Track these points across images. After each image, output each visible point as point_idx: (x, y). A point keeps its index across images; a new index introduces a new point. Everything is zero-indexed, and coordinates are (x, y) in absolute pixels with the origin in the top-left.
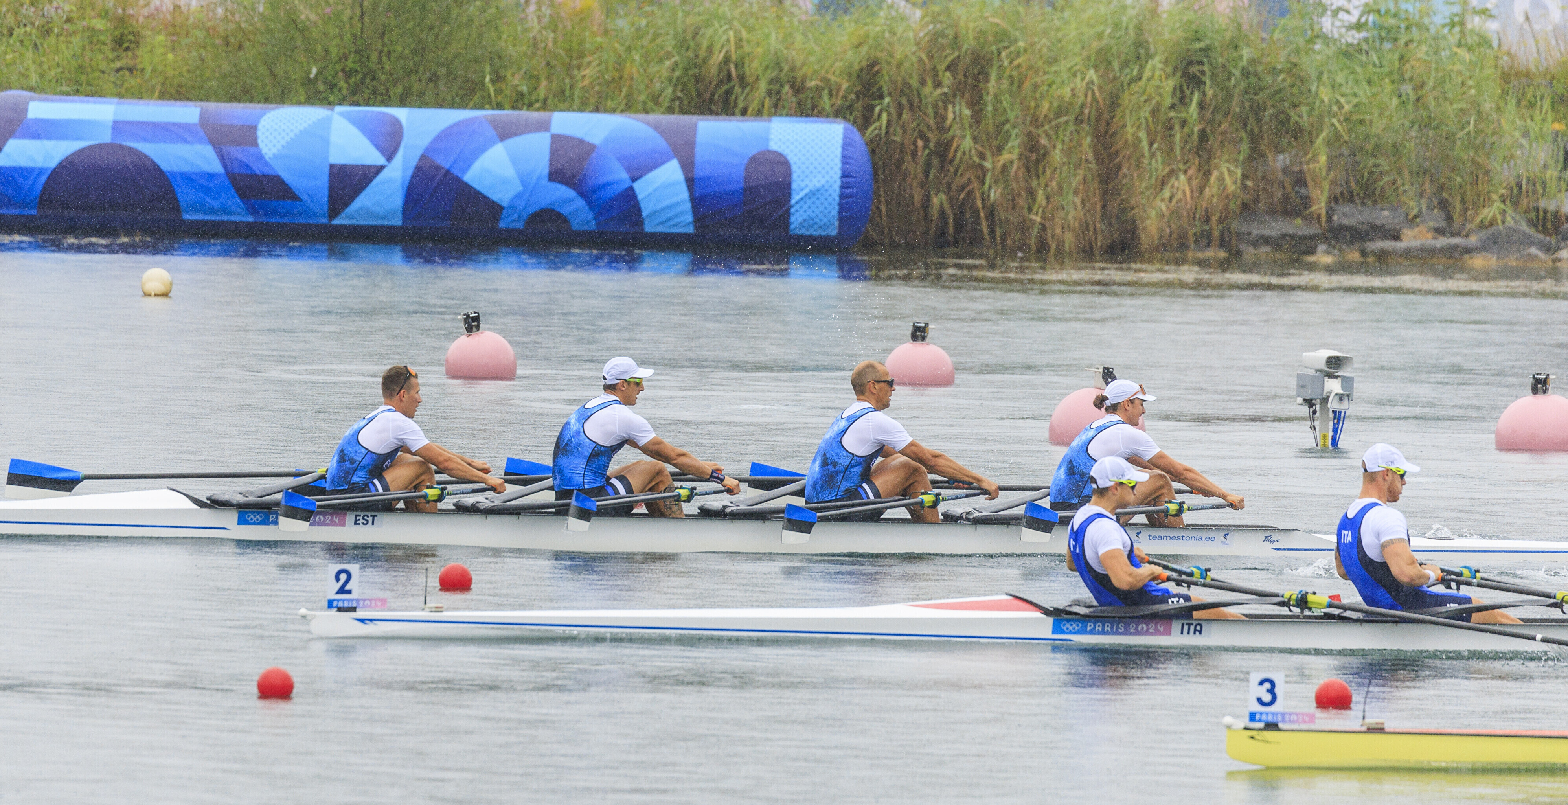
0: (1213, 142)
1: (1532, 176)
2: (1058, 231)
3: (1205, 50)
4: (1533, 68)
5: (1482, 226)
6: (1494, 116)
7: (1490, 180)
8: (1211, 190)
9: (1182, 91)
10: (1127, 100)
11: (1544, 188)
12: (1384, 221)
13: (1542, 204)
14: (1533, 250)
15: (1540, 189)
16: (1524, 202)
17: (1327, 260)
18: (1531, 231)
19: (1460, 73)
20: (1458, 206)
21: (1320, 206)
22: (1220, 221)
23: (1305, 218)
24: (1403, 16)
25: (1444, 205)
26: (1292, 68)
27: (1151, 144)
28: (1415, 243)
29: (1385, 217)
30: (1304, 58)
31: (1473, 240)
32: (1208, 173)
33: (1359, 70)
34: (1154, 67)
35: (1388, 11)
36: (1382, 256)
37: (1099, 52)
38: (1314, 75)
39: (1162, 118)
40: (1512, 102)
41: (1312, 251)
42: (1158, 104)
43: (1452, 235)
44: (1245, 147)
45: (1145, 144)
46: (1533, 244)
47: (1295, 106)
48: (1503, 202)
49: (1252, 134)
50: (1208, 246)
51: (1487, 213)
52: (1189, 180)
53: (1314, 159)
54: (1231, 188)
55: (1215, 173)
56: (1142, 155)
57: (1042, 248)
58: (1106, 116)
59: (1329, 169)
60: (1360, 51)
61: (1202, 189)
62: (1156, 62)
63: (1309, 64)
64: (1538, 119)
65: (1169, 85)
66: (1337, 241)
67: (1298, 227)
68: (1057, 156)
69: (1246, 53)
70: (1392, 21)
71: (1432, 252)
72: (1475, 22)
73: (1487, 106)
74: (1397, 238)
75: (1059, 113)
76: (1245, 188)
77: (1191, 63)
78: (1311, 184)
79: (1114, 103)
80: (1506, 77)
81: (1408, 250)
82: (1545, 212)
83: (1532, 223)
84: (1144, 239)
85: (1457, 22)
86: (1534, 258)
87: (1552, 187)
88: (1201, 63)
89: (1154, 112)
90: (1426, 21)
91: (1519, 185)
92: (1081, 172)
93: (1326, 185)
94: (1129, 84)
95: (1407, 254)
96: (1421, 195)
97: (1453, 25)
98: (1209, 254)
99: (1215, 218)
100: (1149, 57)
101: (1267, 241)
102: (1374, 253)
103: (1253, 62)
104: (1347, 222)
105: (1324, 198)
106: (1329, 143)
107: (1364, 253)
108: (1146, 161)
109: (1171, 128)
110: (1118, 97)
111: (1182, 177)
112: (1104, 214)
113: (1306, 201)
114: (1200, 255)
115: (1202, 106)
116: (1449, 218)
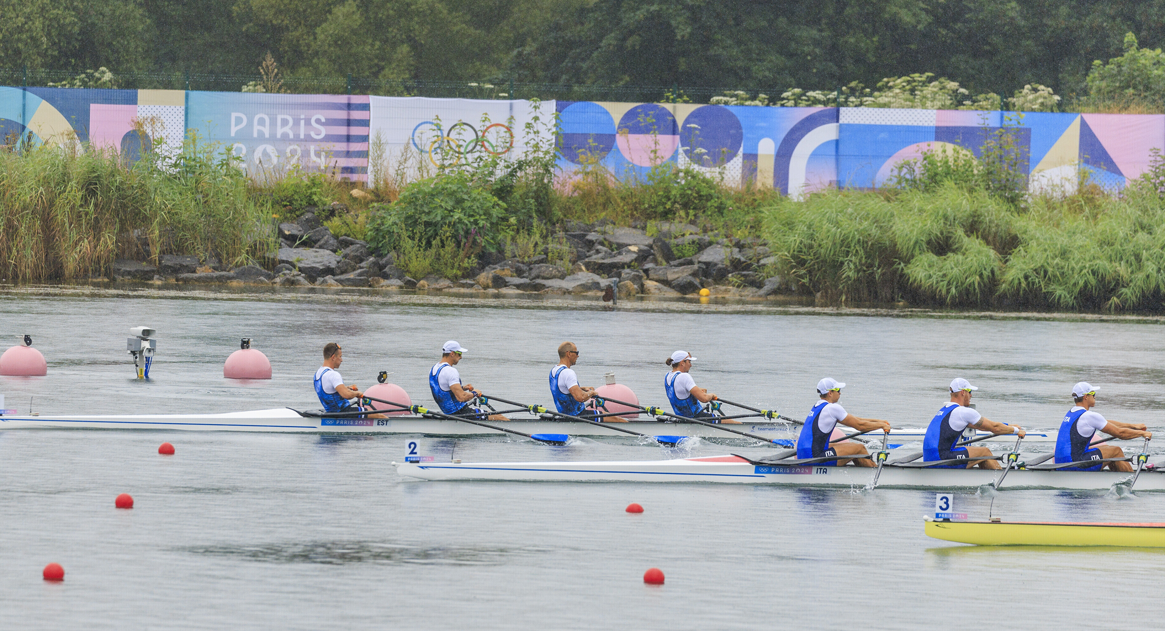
0: (102, 223)
1: (262, 240)
2: (23, 268)
3: (98, 177)
4: (263, 187)
5: (237, 266)
6: (243, 211)
7: (241, 243)
8: (100, 248)
9: (86, 198)
10: (58, 201)
11: (268, 246)
12: (188, 263)
13: (267, 255)
14: (262, 278)
15: (266, 248)
16: (258, 254)
17: (159, 283)
18: (262, 268)
19: (227, 189)
20: (225, 256)
21: (155, 256)
22: (105, 263)
23: (147, 262)
24: (198, 160)
25: (218, 256)
26: (142, 186)
27: (70, 225)
28: (203, 274)
29: (187, 261)
30: (148, 181)
31: (232, 273)
32: (99, 240)
33: (175, 187)
34: (72, 186)
35: (190, 158)
36: (186, 281)
37: (44, 178)
38: (153, 189)
39: (76, 211)
40: (252, 204)
41: (151, 278)
42: (74, 205)
43: (222, 271)
44: (118, 226)
45: (67, 225)
46: (262, 275)
47: (143, 206)
48: (247, 254)
49: (121, 220)
50: (99, 275)
51: (239, 259)
52: (89, 242)
53: (152, 232)
54: (111, 247)
55: (102, 239)
56: (66, 230)
57: (15, 277)
58: (47, 210)
59: (160, 236)
60: (175, 178)
61: (95, 247)
62: (73, 183)
63: (151, 184)
64: (265, 212)
65: (80, 195)
66: (164, 273)
67: (144, 266)
68: (22, 230)
69: (118, 178)
70: (193, 163)
71: (212, 279)
72: (234, 164)
73: (239, 206)
74: (194, 272)
75: (24, 208)
76: (117, 246)
77: (90, 184)
78: (151, 245)
79: (52, 204)
80: (249, 191)
81: (200, 278)
82: (268, 258)
83: (263, 265)
84: (67, 273)
85: (225, 163)
86: (262, 282)
87: (272, 245)
88: (96, 184)
89: (72, 208)
90: (210, 163)
91: (255, 245)
92: (35, 238)
93: (158, 245)
94: (59, 195)
95: (199, 279)
96: (206, 251)
97: (222, 165)
98: (99, 280)
99: (102, 262)
100: (69, 180)
101: (129, 273)
102: (182, 279)
103: (122, 183)
104: (169, 263)
105: (158, 252)
106: (160, 224)
107: (177, 280)
108: (68, 233)
109: (81, 216)
110: (53, 201)
111: (86, 241)
112: (46, 259)
113: (149, 254)
114: (95, 280)
115: (96, 205)
116: (220, 261)
